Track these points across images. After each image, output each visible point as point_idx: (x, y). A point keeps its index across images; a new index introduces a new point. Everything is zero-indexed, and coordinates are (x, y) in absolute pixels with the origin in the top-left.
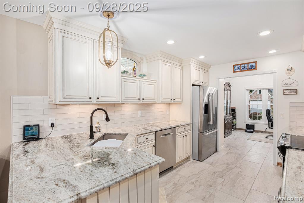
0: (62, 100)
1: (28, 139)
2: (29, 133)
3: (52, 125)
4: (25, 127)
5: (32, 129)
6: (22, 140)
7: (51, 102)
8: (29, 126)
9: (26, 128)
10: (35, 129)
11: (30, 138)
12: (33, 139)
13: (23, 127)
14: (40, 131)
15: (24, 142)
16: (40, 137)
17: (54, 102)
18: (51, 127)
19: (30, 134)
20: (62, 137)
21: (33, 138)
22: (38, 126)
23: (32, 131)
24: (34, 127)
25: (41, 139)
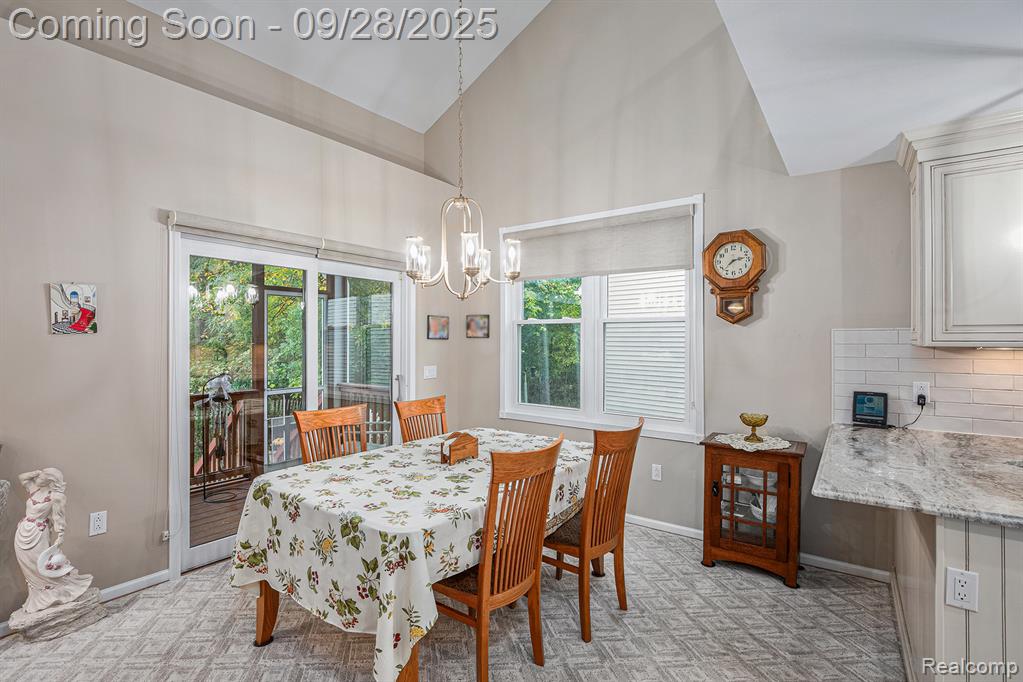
0: (940, 336)
1: (861, 420)
2: (865, 408)
3: (921, 401)
4: (856, 394)
5: (870, 401)
6: (850, 421)
7: (914, 343)
8: (865, 394)
9: (859, 398)
10: (878, 402)
11: (866, 421)
12: (873, 424)
13: (852, 395)
14: (890, 410)
15: (854, 425)
16: (888, 423)
17: (918, 343)
18: (919, 404)
19: (866, 411)
20: (947, 435)
21: (872, 421)
22: (885, 396)
23: (871, 405)
24: (875, 398)
25: (890, 426)
